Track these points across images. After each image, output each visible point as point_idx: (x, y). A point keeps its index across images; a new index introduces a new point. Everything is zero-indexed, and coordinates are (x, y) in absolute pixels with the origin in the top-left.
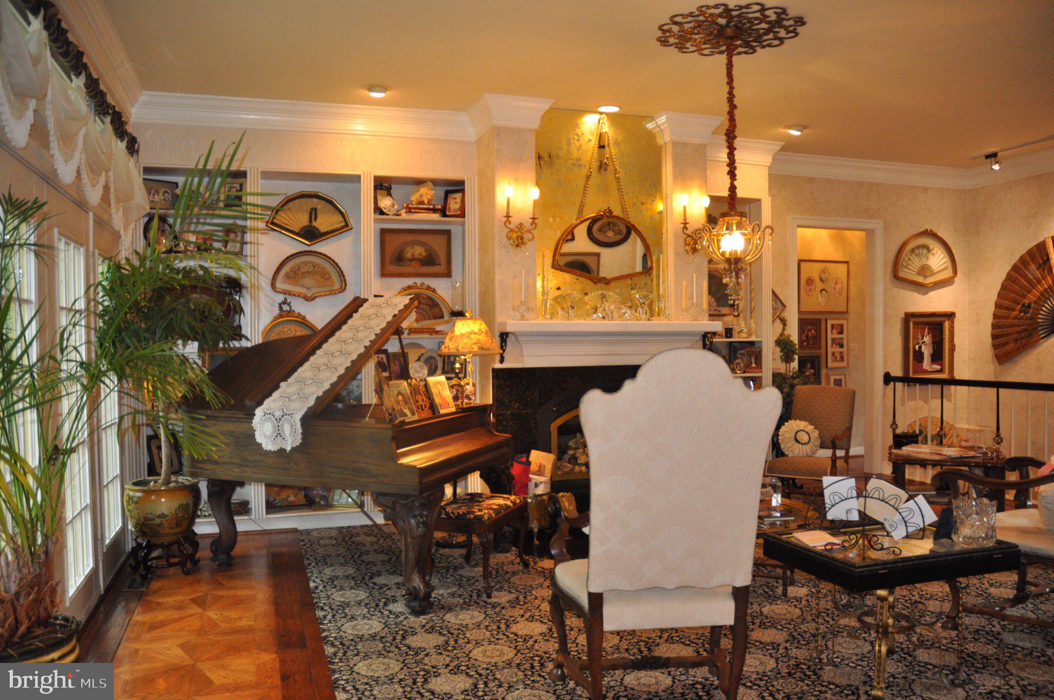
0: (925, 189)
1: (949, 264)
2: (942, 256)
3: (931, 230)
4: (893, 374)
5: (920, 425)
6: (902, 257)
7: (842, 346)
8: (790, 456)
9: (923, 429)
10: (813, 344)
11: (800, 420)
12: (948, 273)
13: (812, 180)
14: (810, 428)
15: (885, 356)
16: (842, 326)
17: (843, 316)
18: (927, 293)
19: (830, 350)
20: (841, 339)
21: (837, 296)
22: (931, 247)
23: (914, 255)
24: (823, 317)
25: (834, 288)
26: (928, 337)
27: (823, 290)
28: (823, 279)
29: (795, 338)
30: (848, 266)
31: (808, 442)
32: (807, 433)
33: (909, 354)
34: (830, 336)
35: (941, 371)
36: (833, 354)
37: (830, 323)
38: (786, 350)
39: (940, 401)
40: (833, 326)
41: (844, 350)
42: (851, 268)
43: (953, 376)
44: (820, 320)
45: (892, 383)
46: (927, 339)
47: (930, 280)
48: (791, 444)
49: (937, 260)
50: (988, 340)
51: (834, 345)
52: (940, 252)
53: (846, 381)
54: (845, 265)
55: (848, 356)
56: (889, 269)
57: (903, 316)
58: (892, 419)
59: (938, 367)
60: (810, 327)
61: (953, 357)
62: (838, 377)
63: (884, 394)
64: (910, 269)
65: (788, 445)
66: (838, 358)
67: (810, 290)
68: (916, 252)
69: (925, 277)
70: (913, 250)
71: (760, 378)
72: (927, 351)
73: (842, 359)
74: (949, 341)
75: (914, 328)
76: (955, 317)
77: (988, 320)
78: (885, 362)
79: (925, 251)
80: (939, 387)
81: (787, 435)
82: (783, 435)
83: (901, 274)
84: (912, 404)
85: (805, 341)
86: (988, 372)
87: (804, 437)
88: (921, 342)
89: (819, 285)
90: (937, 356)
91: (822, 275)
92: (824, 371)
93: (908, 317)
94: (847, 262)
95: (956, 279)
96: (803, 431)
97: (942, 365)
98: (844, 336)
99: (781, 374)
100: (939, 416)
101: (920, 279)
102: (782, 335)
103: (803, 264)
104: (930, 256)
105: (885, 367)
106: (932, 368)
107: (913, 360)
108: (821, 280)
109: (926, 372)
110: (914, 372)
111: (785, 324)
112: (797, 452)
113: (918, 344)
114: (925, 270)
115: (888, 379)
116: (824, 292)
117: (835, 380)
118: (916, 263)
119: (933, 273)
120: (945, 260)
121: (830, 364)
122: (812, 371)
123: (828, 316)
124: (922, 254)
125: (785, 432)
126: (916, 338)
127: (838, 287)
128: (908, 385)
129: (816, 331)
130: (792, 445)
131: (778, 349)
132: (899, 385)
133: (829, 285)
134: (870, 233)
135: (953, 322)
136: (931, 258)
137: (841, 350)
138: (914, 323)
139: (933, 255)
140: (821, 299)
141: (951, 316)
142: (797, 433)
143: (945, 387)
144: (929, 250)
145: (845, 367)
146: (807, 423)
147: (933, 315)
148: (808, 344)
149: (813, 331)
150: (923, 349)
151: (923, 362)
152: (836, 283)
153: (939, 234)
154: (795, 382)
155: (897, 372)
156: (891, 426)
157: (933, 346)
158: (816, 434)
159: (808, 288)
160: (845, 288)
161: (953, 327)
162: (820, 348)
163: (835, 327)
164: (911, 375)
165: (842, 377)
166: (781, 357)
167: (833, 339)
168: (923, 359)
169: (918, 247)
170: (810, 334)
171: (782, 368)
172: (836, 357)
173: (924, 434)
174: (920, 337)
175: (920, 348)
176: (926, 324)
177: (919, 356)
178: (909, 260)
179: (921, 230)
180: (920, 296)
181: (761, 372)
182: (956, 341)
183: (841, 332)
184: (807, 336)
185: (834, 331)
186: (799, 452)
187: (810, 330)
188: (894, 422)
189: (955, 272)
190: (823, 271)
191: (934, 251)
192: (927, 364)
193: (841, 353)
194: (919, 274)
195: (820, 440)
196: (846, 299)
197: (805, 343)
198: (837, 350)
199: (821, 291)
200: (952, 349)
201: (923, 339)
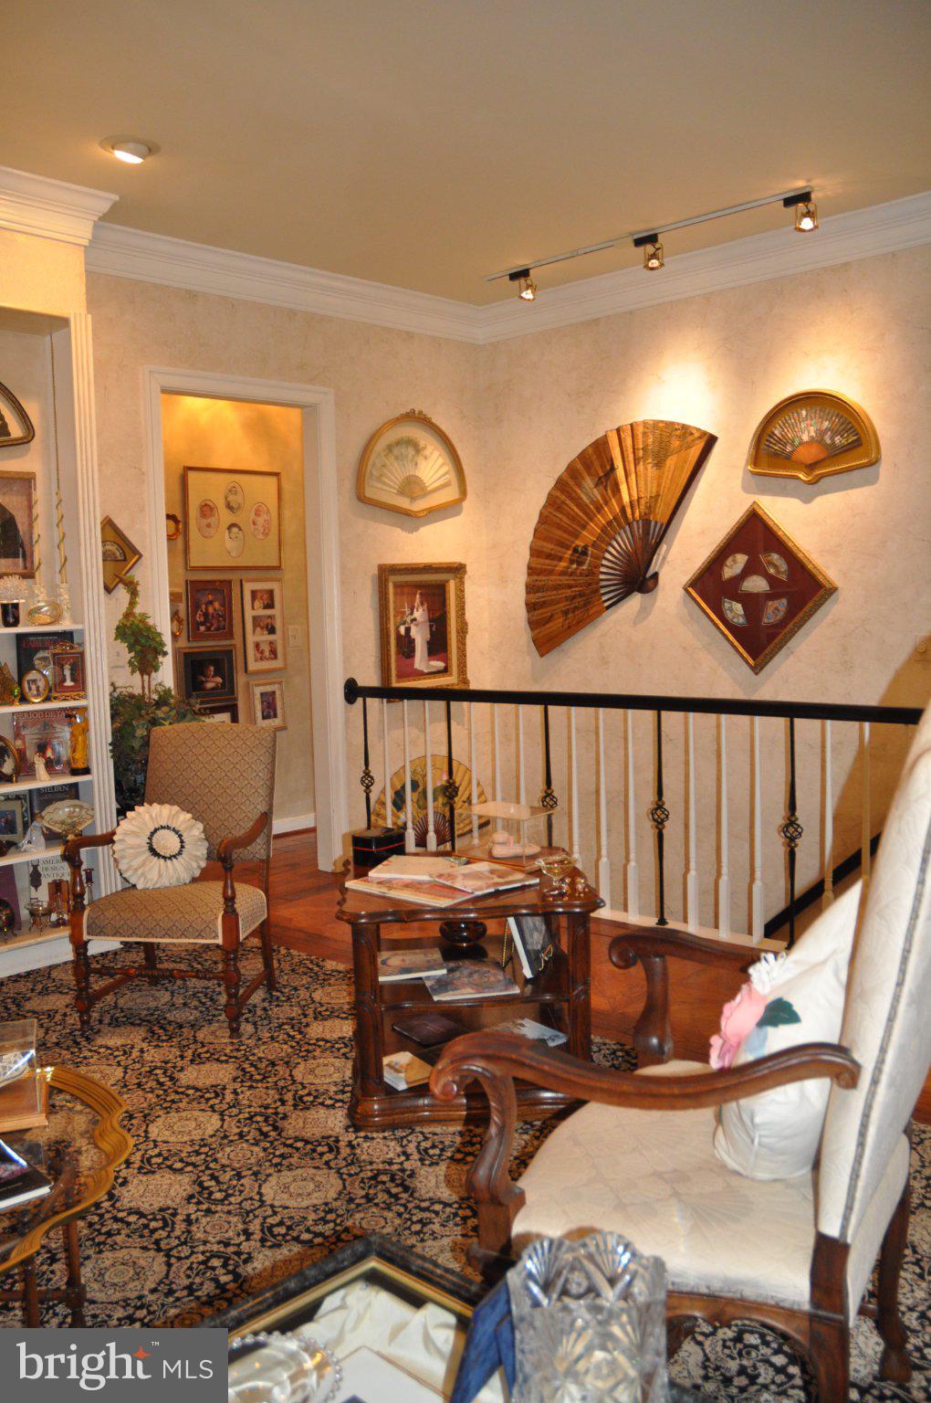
0: (410, 336)
1: (452, 477)
2: (440, 461)
3: (421, 412)
4: (361, 682)
5: (414, 772)
6: (371, 462)
7: (272, 630)
8: (140, 887)
9: (419, 778)
10: (218, 629)
11: (161, 802)
12: (451, 494)
13: (191, 296)
14: (183, 819)
15: (344, 648)
16: (271, 593)
17: (272, 574)
18: (416, 529)
19: (251, 639)
20: (269, 617)
21: (261, 536)
22: (422, 444)
23: (392, 459)
24: (234, 577)
25: (254, 523)
26: (421, 610)
27: (233, 525)
28: (232, 504)
29: (162, 621)
30: (279, 481)
31: (180, 853)
32: (176, 832)
33: (389, 643)
34: (249, 614)
35: (445, 671)
36: (257, 645)
37: (248, 587)
38: (138, 648)
39: (444, 725)
40: (254, 594)
41: (276, 637)
42: (286, 486)
43: (466, 681)
44: (229, 582)
45: (360, 700)
46: (420, 614)
47: (420, 505)
48: (140, 859)
49: (432, 468)
50: (521, 613)
51: (258, 629)
52: (436, 454)
53: (282, 695)
54: (274, 479)
55: (284, 647)
56: (349, 484)
57: (376, 571)
58: (364, 768)
59: (440, 665)
60: (210, 597)
61: (464, 644)
62: (268, 689)
63: (347, 721)
64: (384, 483)
65: (135, 863)
66: (267, 654)
67: (209, 525)
68: (396, 451)
69: (413, 499)
70: (390, 448)
71: (84, 709)
72: (420, 636)
73: (274, 653)
74: (457, 617)
75: (396, 594)
76: (465, 572)
77: (520, 578)
78: (346, 660)
79: (411, 451)
80: (442, 704)
81: (131, 841)
82: (122, 841)
83: (369, 493)
84: (397, 733)
85: (202, 624)
86: (521, 671)
87: (168, 842)
88: (408, 620)
89: (225, 517)
90: (438, 645)
91: (231, 498)
92: (241, 679)
93: (386, 572)
94: (277, 474)
95: (465, 504)
96: (168, 828)
97: (446, 660)
98: (276, 612)
99: (132, 696)
100: (444, 752)
101: (404, 503)
102: (128, 615)
103: (191, 475)
104: (420, 460)
105: (345, 669)
106: (428, 666)
107: (398, 653)
108: (229, 507)
109: (421, 675)
110: (400, 676)
111: (134, 593)
112: (153, 875)
113: (404, 623)
114: (412, 487)
115: (353, 691)
116: (235, 530)
117: (262, 694)
118: (397, 473)
119: (426, 493)
120: (445, 469)
121: (253, 666)
122: (219, 680)
123: (244, 575)
124: (407, 456)
125: (126, 834)
126: (400, 613)
127: (260, 521)
128: (388, 702)
129: (223, 605)
130: (143, 864)
131: (122, 647)
132: (373, 703)
133: (243, 518)
134: (308, 410)
135: (462, 583)
136: (423, 464)
137: (271, 637)
138: (397, 586)
139: (426, 458)
140: (229, 544)
141: (458, 570)
142: (152, 834)
143: (453, 704)
144: (418, 450)
145: (280, 669)
146: (176, 808)
147: (428, 569)
148: (208, 629)
149: (217, 605)
150: (414, 632)
151: (413, 656)
152: (258, 513)
153: (434, 421)
154: (160, 714)
155: (369, 678)
156: (362, 782)
157: (431, 627)
158: (195, 832)
159: (205, 522)
160: (275, 522)
161: (463, 591)
162: (230, 635)
163: (259, 595)
164: (395, 684)
165: (275, 688)
166: (130, 663)
167: (255, 619)
168: (414, 651)
169: (398, 443)
170: (211, 610)
171: (133, 683)
172: (262, 652)
173: (420, 789)
174: (407, 611)
175: (408, 630)
176: (418, 586)
177: (406, 646)
178: (384, 466)
179: (403, 411)
180: (404, 534)
181: (85, 697)
182: (470, 615)
183: (270, 605)
184: (206, 615)
185: (257, 604)
186: (160, 876)
187: (211, 602)
188: (367, 774)
189: (463, 493)
190: (232, 490)
191: (427, 452)
192: (421, 660)
193: (271, 643)
194: (401, 492)
195: (206, 844)
196: (276, 544)
197: (202, 628)
198: (265, 637)
199: (230, 528)
200: (463, 630)
201: (412, 613)
